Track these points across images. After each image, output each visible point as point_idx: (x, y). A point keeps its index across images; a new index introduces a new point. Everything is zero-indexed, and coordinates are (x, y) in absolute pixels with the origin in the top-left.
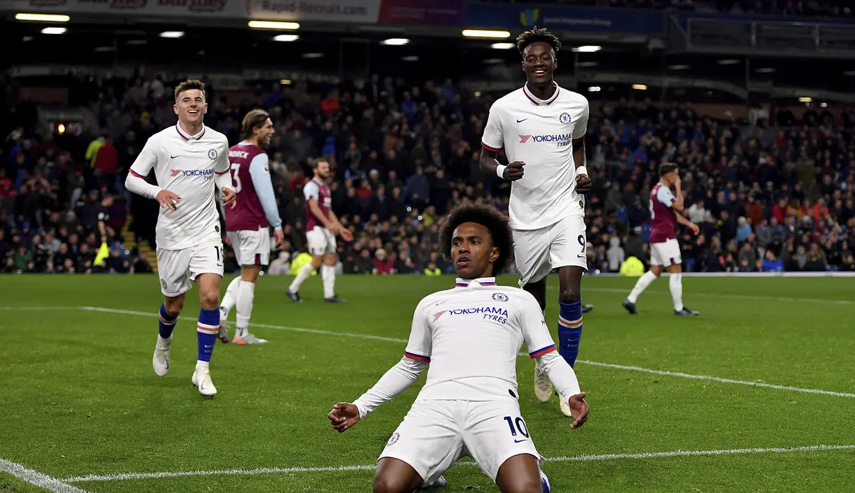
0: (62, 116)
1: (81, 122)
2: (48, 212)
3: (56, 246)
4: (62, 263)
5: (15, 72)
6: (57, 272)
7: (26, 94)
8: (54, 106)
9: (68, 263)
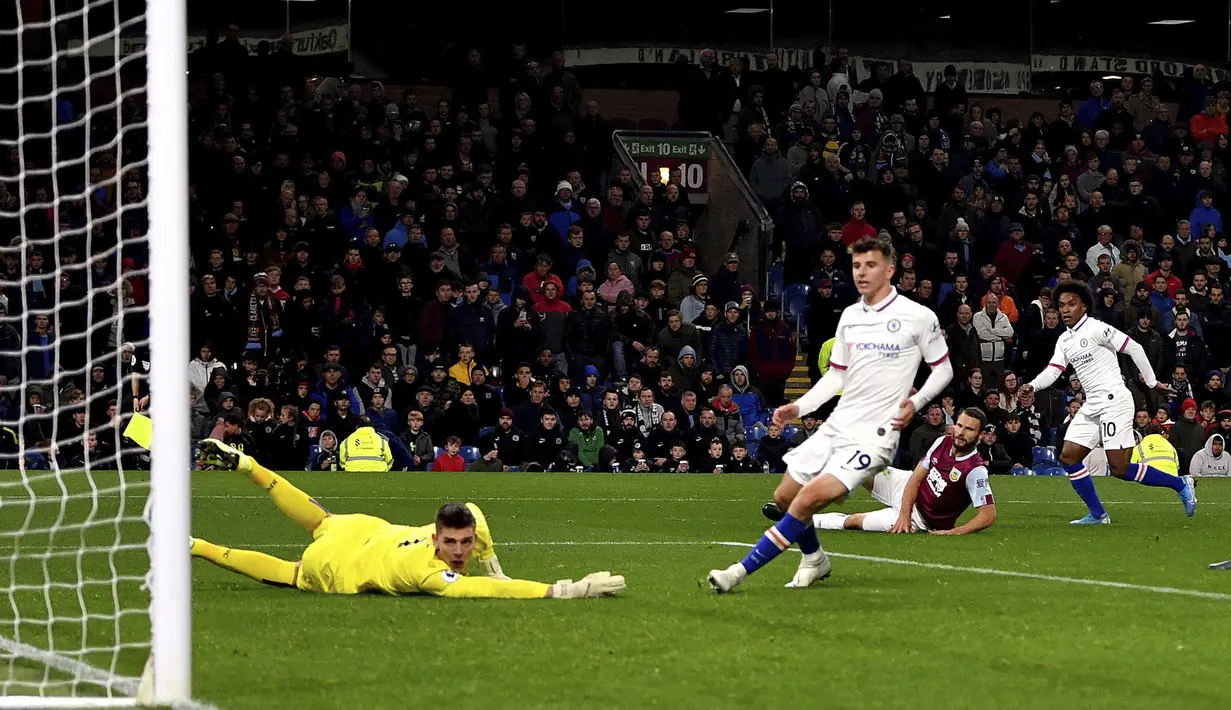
0: (664, 149)
1: (703, 161)
2: (637, 345)
3: (654, 415)
4: (665, 453)
5: (572, 58)
6: (654, 469)
7: (594, 102)
8: (651, 128)
9: (677, 452)
